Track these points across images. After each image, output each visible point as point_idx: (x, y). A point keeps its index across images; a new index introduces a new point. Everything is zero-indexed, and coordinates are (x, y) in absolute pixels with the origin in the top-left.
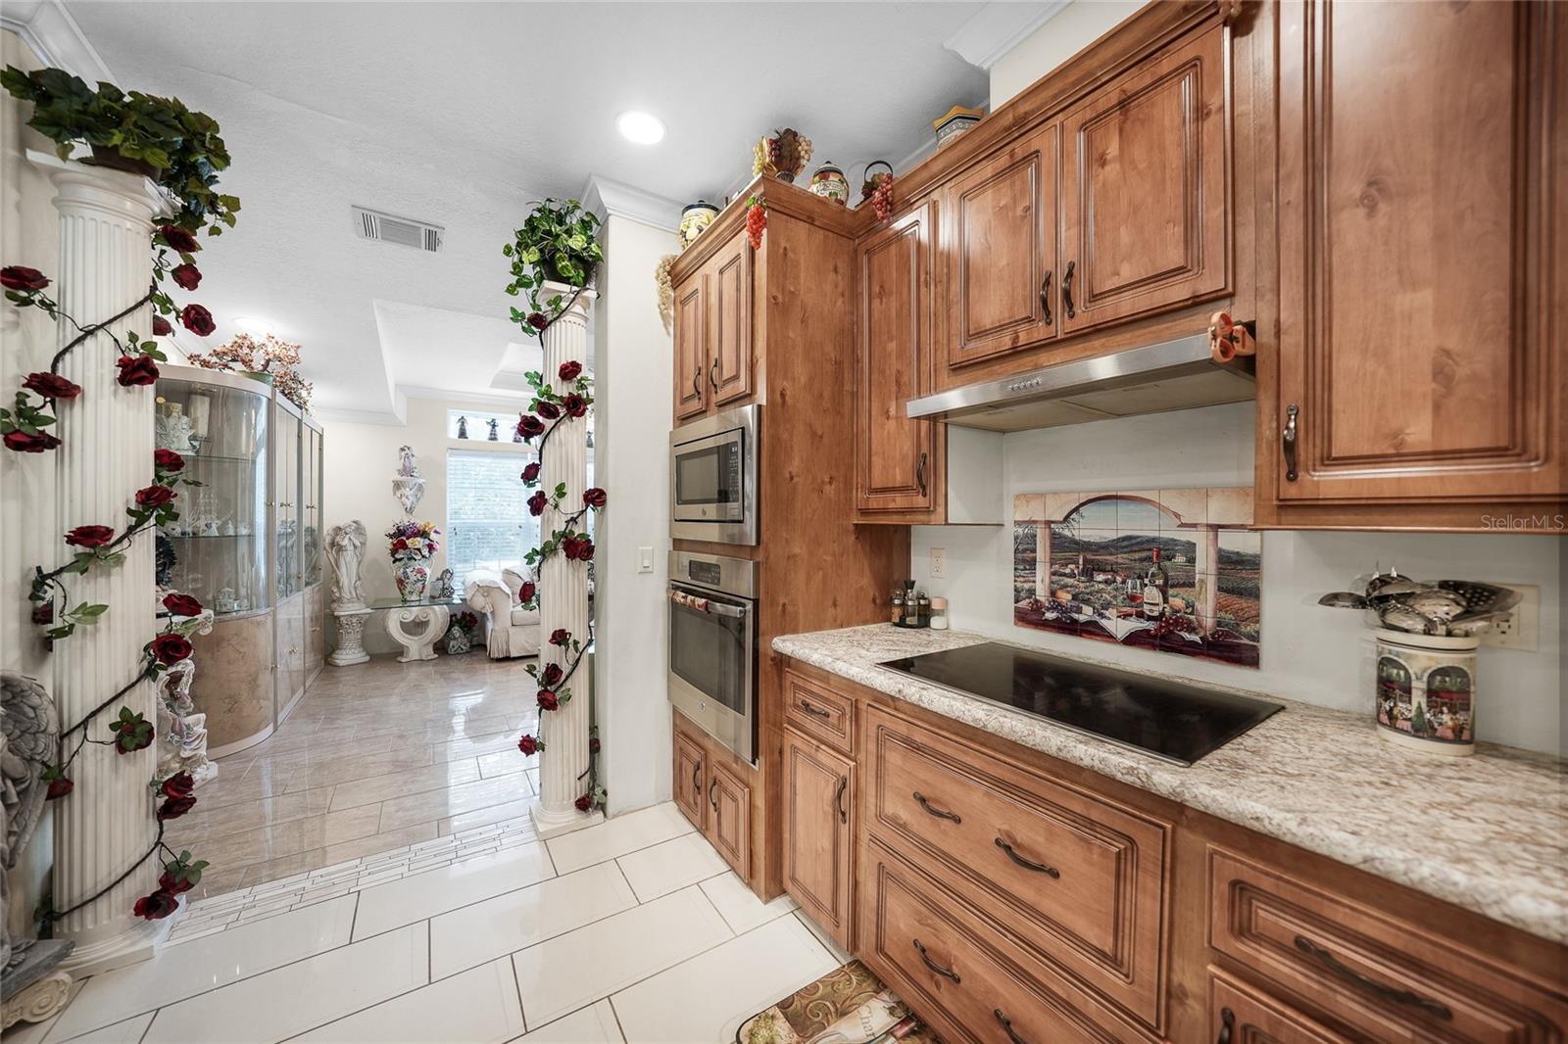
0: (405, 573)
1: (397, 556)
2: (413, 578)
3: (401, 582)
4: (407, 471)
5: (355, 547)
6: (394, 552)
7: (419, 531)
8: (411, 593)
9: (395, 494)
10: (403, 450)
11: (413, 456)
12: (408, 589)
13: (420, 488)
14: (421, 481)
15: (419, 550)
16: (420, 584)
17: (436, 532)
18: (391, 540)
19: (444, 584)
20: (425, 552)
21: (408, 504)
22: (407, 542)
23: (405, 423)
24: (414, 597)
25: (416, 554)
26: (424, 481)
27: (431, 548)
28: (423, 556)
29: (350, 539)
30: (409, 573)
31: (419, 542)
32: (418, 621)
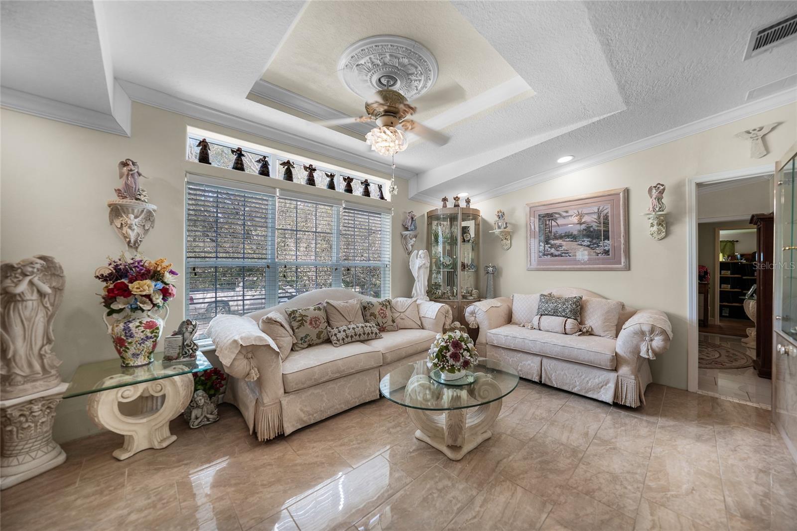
0: (127, 330)
1: (114, 306)
2: (139, 334)
3: (120, 343)
4: (129, 192)
5: (42, 295)
6: (109, 300)
7: (148, 271)
8: (135, 355)
9: (112, 222)
10: (124, 164)
11: (139, 175)
12: (132, 349)
13: (149, 216)
14: (151, 207)
15: (148, 297)
16: (149, 343)
17: (172, 272)
18: (104, 284)
19: (184, 340)
20: (158, 299)
21: (132, 236)
22: (130, 286)
23: (129, 135)
24: (141, 361)
25: (144, 303)
26: (155, 207)
27: (166, 293)
28: (154, 305)
29: (31, 283)
30: (134, 330)
31: (149, 286)
32: (146, 395)
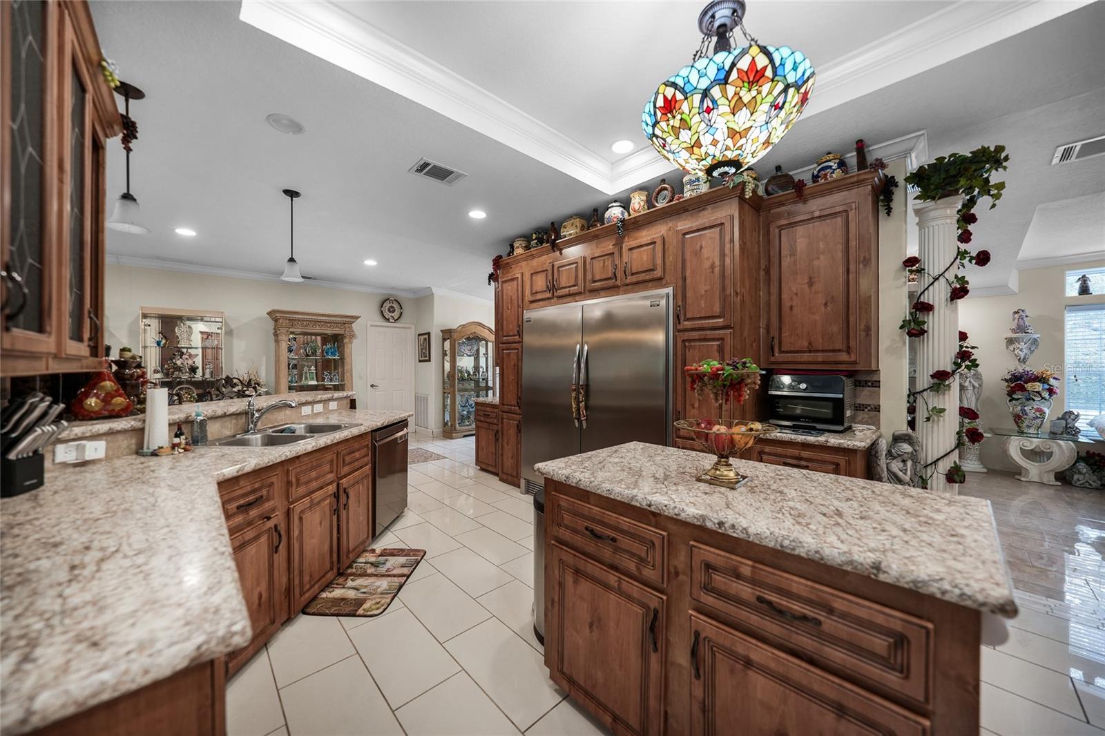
0: (1023, 410)
1: (1015, 396)
2: (1032, 414)
3: (1018, 418)
4: (1021, 329)
5: (974, 387)
6: (1010, 394)
7: (1038, 377)
8: (1029, 427)
9: (1007, 348)
10: (1016, 313)
11: (1027, 316)
12: (1026, 423)
13: (1035, 342)
14: (1036, 336)
15: (1038, 392)
16: (1038, 421)
17: (1055, 378)
18: (1007, 384)
19: (1067, 424)
20: (1046, 395)
21: (1022, 355)
22: (1026, 385)
23: (1017, 291)
24: (1031, 431)
25: (1035, 396)
26: (1039, 336)
27: (1051, 391)
28: (1043, 398)
29: (970, 382)
30: (1028, 411)
31: (1038, 386)
32: (1037, 450)
